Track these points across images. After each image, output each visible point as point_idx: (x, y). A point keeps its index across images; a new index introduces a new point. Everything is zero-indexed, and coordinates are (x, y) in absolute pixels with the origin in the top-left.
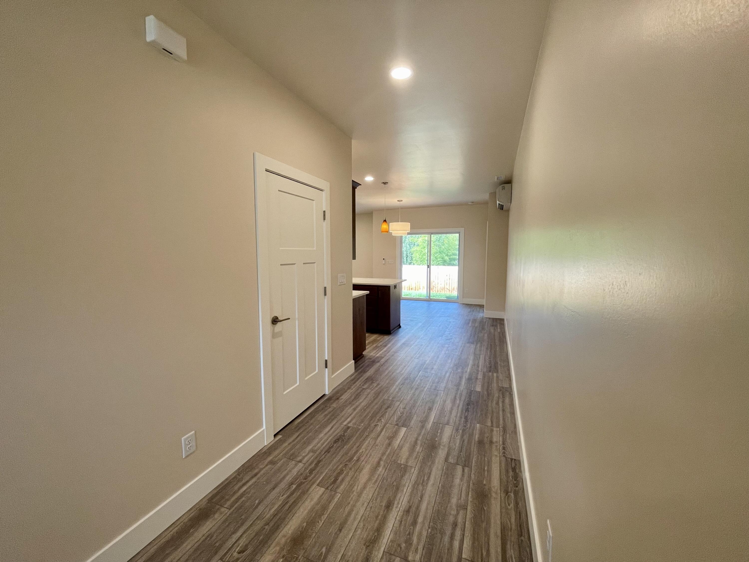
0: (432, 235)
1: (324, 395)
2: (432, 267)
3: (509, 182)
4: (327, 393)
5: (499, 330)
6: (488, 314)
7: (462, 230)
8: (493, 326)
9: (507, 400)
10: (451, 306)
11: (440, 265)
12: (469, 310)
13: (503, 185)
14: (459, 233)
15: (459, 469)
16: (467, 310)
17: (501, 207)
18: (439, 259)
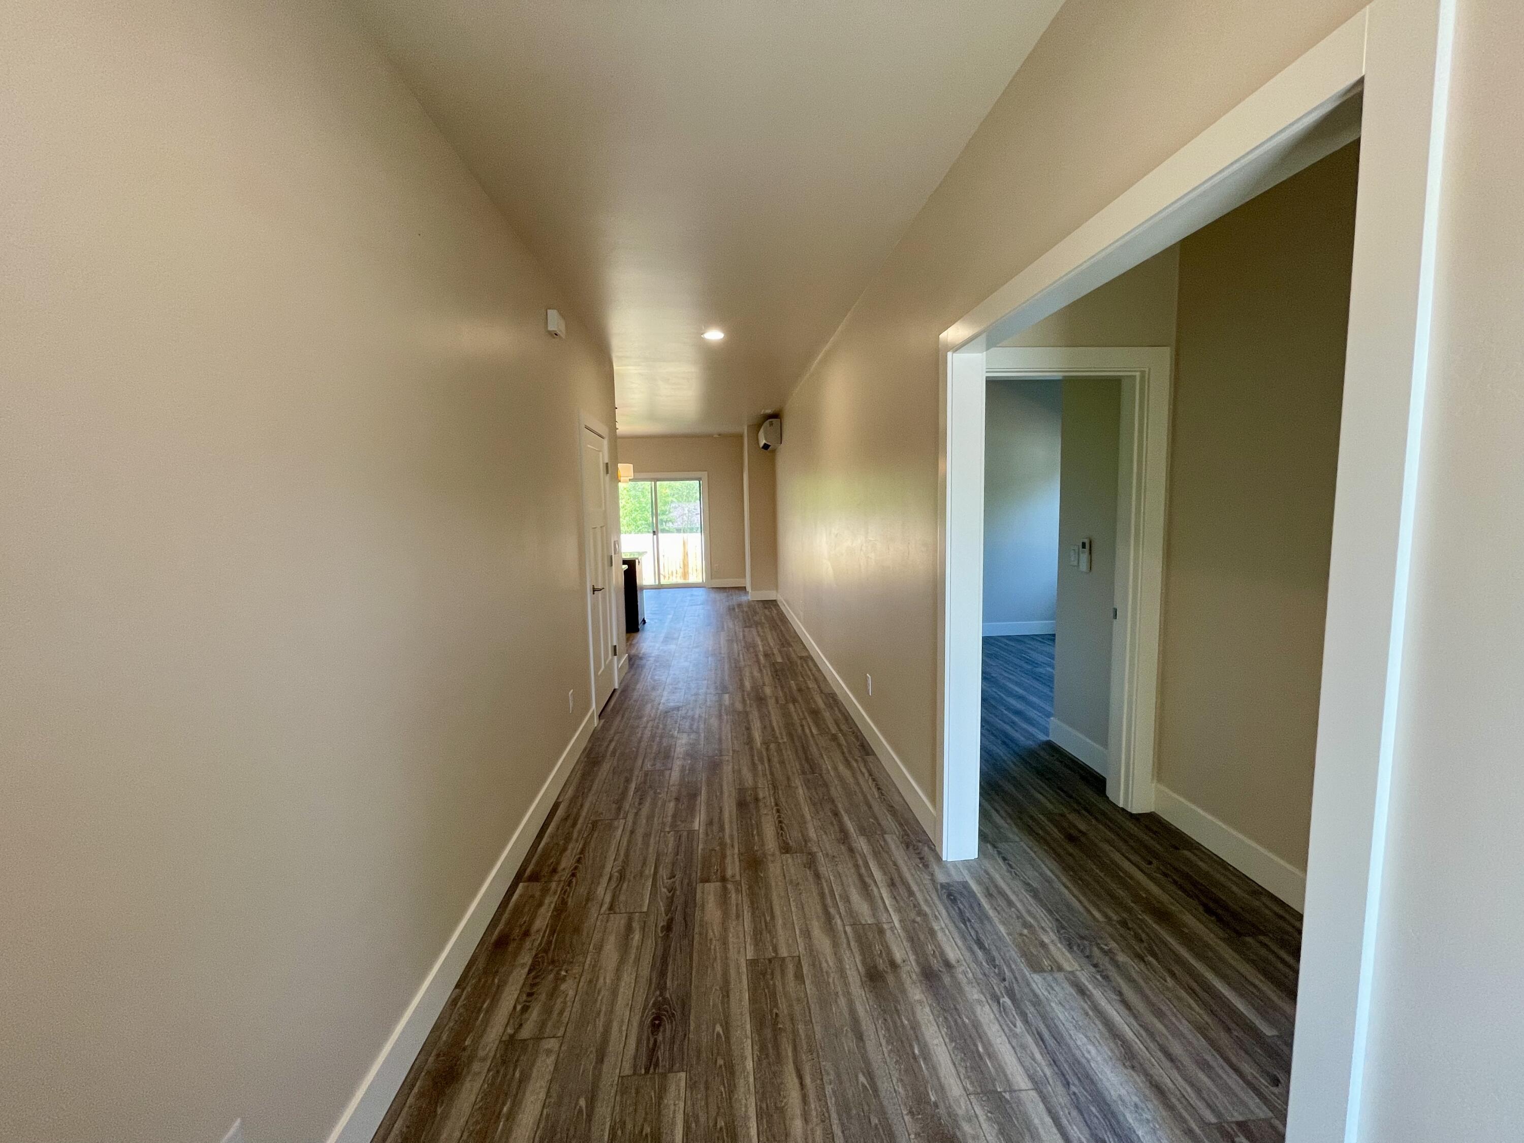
0: (658, 483)
1: (615, 690)
2: (660, 535)
3: (776, 416)
4: (617, 686)
5: (775, 612)
6: (752, 595)
7: (704, 475)
8: (766, 608)
9: (810, 664)
10: (696, 591)
11: (642, 533)
12: (725, 594)
13: (770, 420)
14: (699, 479)
15: (791, 706)
16: (721, 596)
17: (766, 447)
18: (639, 523)
